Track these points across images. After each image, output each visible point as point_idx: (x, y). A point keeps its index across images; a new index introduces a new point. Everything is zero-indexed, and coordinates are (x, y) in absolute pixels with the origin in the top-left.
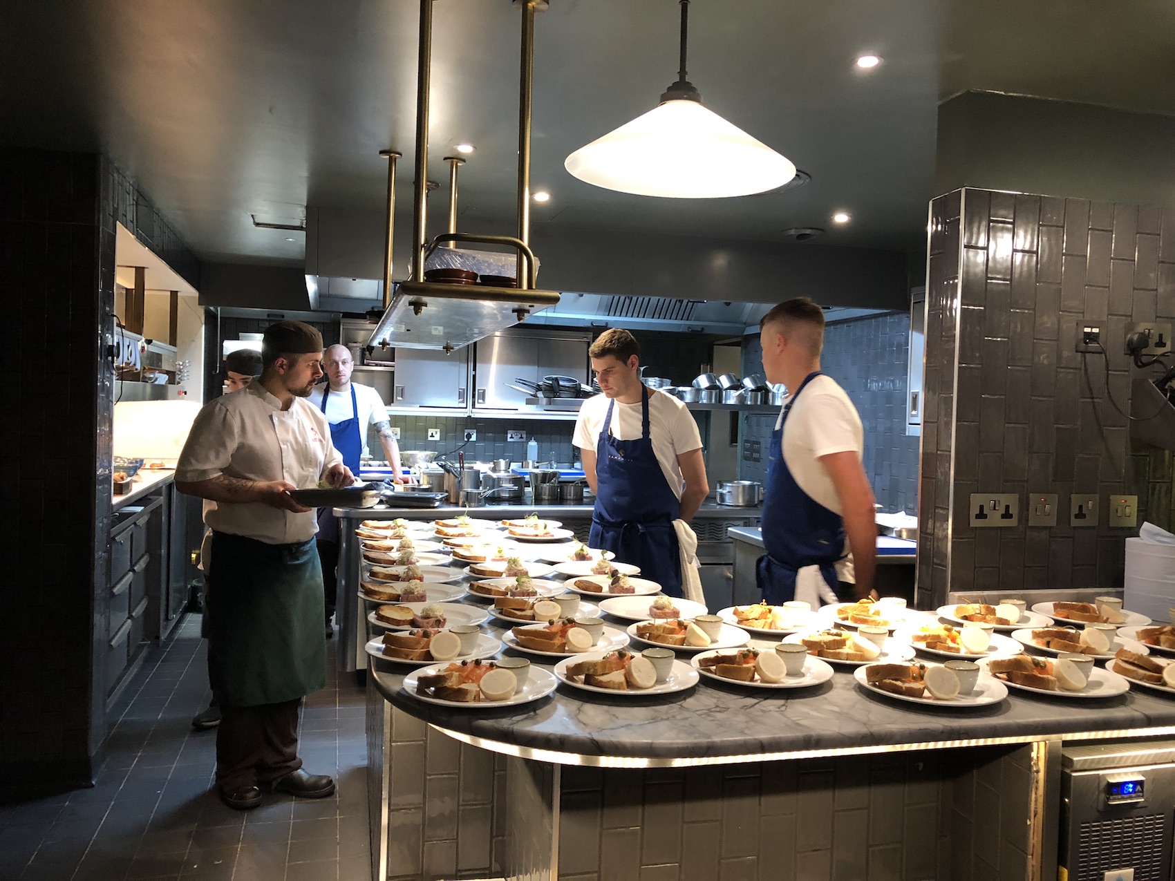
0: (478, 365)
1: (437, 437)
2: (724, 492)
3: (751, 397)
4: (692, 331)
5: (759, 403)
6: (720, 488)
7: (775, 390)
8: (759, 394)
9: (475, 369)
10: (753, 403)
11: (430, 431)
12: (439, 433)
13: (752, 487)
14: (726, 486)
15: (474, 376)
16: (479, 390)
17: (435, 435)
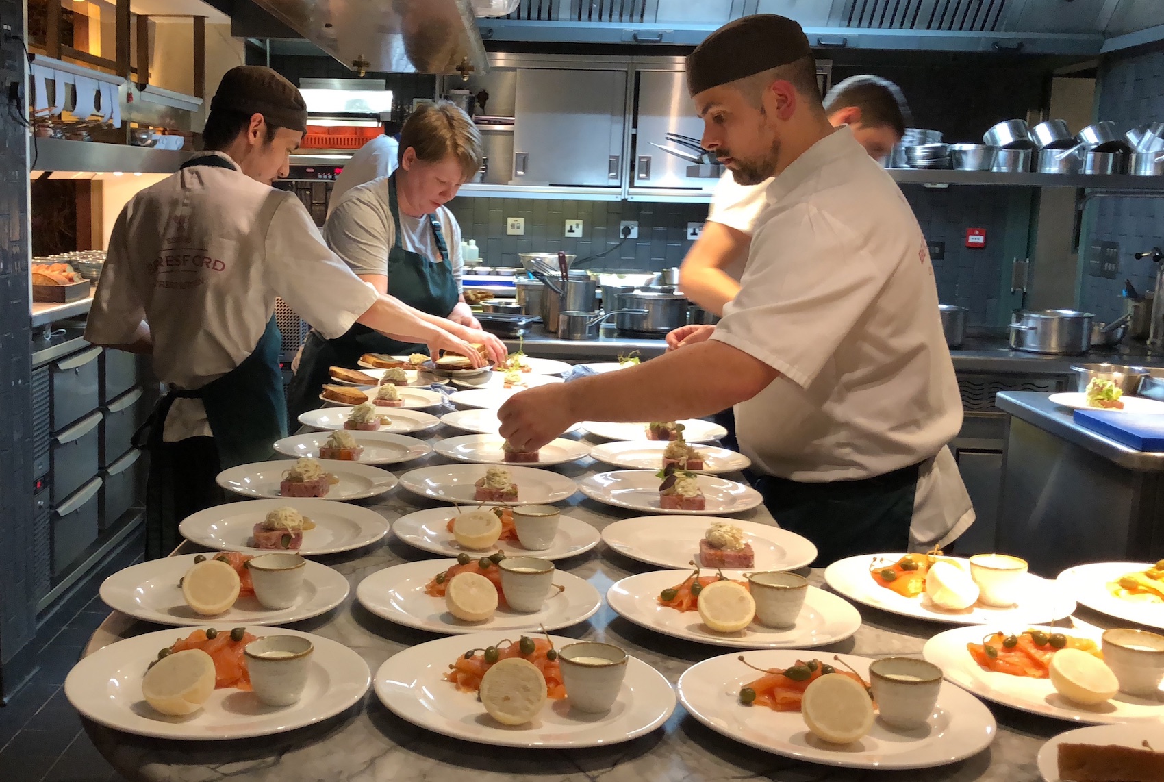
0: (641, 119)
1: (578, 233)
2: (1023, 327)
3: (1094, 161)
4: (1000, 49)
5: (1109, 172)
6: (1017, 322)
7: (1140, 149)
8: (1111, 156)
9: (635, 126)
10: (1097, 172)
11: (569, 223)
12: (581, 227)
13: (1076, 321)
14: (1029, 318)
15: (634, 137)
16: (640, 158)
17: (576, 229)
